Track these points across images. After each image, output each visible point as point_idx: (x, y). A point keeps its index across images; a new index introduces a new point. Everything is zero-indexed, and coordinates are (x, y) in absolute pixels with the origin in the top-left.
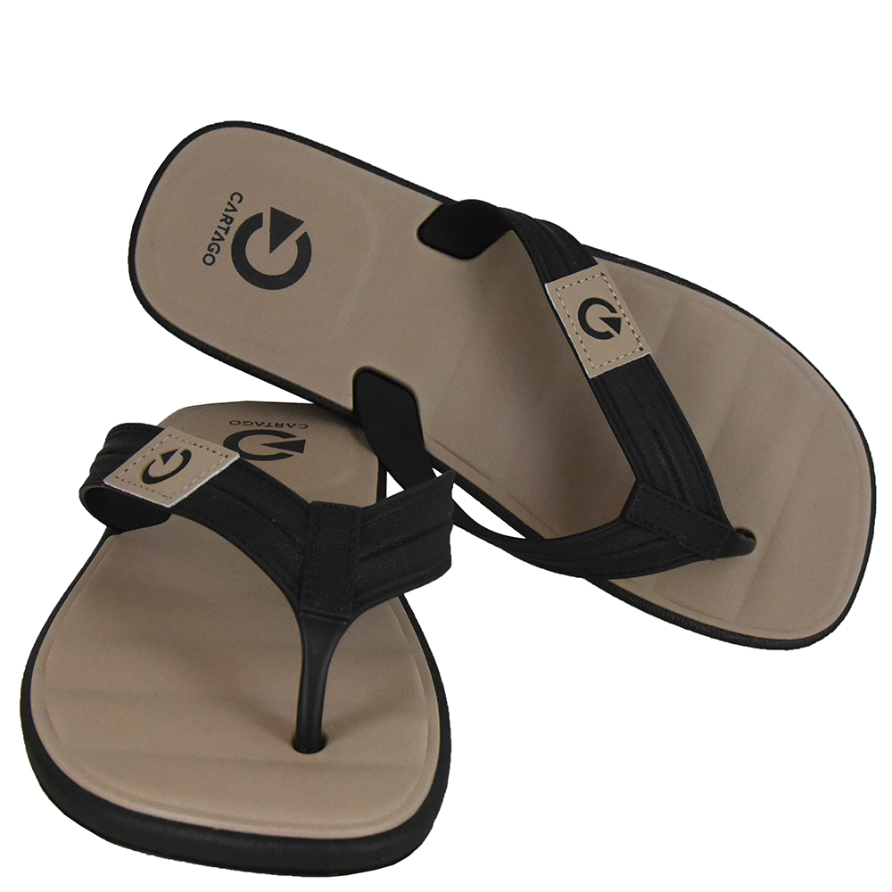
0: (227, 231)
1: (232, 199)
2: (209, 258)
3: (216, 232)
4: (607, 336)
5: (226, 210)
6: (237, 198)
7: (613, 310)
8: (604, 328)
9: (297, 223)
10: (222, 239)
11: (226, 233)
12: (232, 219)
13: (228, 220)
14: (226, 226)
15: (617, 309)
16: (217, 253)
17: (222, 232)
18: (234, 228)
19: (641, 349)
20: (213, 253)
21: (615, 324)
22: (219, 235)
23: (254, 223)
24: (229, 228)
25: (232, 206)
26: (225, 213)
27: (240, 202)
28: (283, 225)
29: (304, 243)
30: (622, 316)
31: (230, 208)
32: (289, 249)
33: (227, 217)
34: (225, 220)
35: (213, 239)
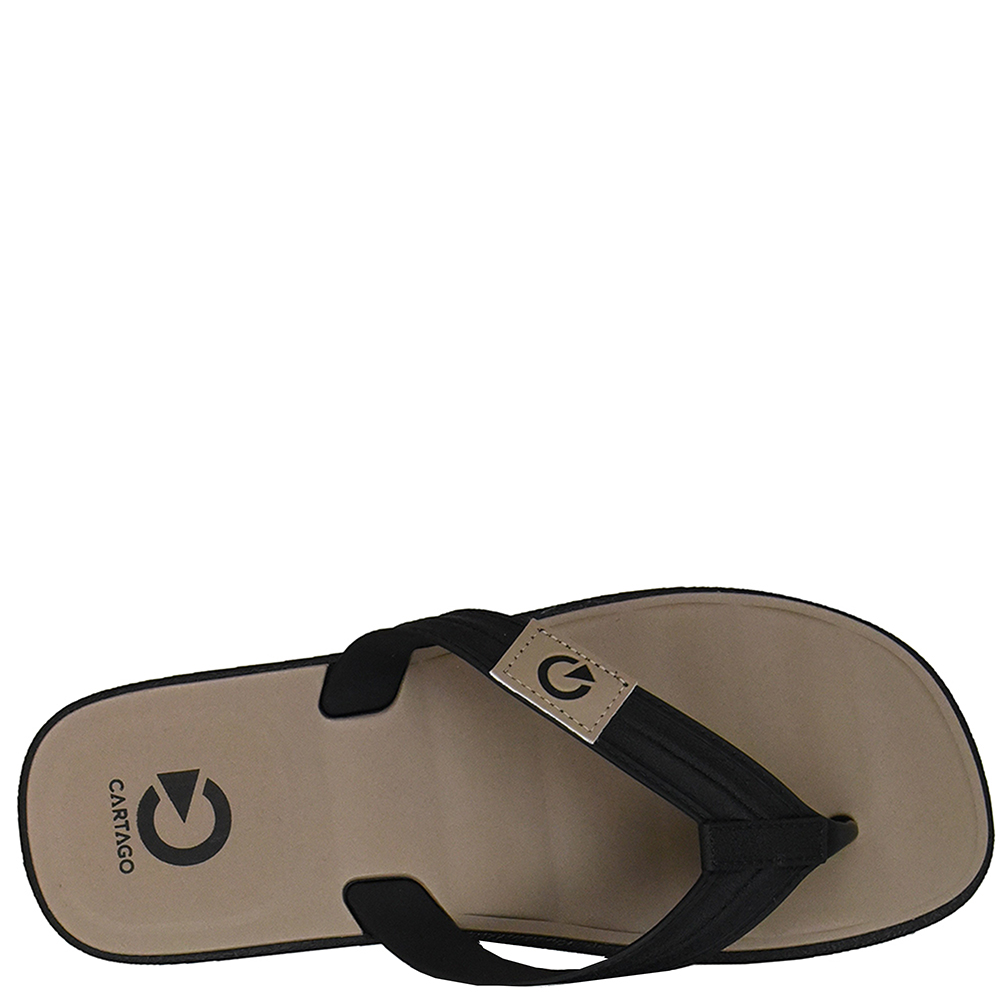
0: (127, 826)
1: (113, 791)
2: (126, 866)
3: (117, 834)
4: (584, 690)
5: (114, 805)
6: (116, 786)
7: (574, 661)
8: (575, 684)
9: (193, 775)
10: (128, 837)
11: (128, 829)
12: (125, 811)
13: (121, 814)
14: (123, 822)
15: (577, 658)
16: (130, 855)
17: (123, 831)
18: (133, 818)
19: (626, 685)
20: (127, 857)
21: (583, 673)
22: (121, 835)
23: (149, 801)
24: (127, 821)
25: (117, 797)
26: (115, 808)
27: (122, 787)
28: (180, 786)
29: (213, 792)
30: (586, 662)
31: (116, 800)
32: (201, 808)
33: (119, 811)
34: (118, 816)
35: (118, 843)
